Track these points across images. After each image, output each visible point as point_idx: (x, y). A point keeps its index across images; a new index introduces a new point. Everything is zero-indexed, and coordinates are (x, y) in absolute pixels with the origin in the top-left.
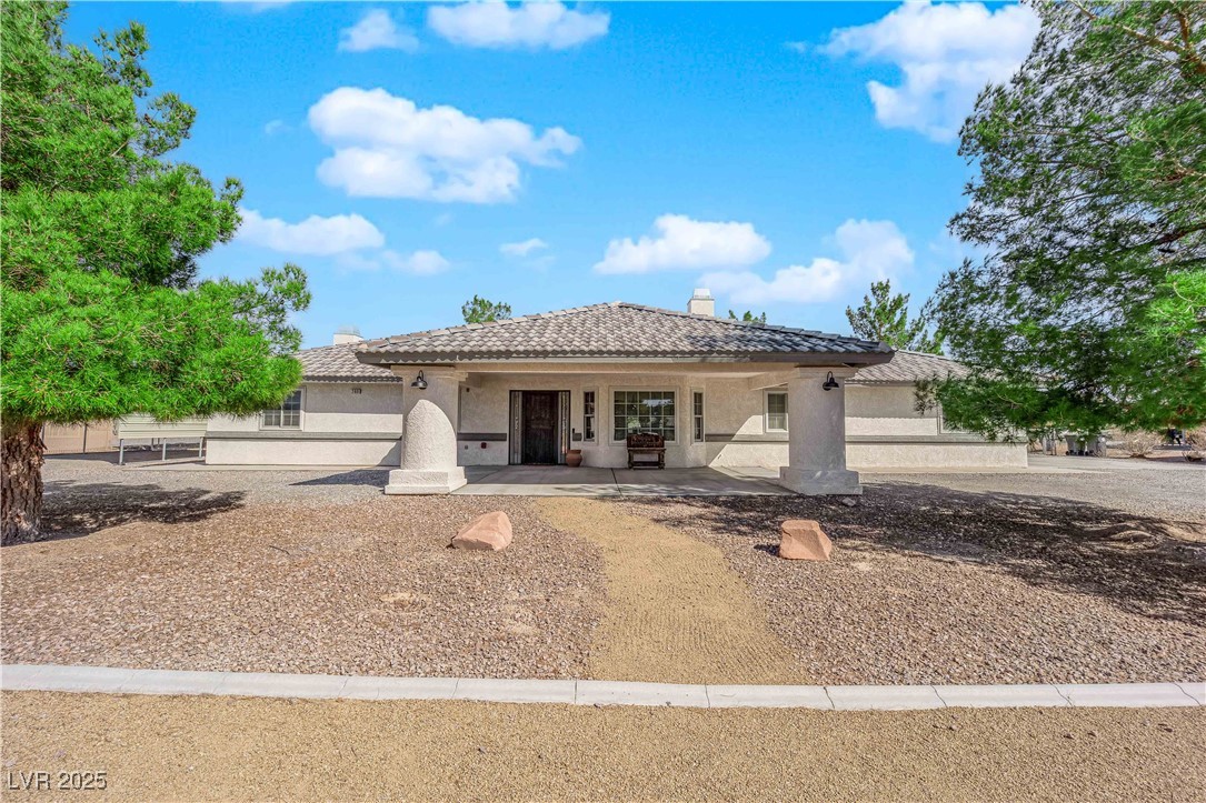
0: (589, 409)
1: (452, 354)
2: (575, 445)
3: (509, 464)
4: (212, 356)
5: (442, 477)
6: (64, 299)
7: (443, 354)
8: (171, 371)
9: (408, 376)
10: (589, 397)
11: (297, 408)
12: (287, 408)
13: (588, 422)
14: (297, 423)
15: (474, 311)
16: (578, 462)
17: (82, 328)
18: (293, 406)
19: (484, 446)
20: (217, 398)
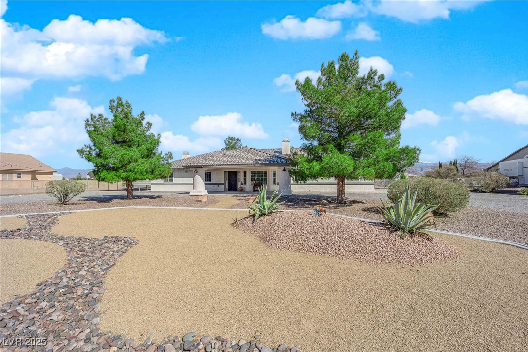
0: (245, 176)
1: (201, 166)
2: (242, 186)
3: (225, 191)
4: (158, 170)
5: (201, 192)
6: (140, 163)
7: (200, 166)
8: (152, 172)
9: (194, 170)
10: (245, 173)
11: (172, 177)
12: (170, 177)
13: (245, 179)
14: (172, 181)
15: (229, 142)
16: (242, 190)
17: (143, 167)
18: (171, 176)
19: (218, 186)
20: (159, 176)
